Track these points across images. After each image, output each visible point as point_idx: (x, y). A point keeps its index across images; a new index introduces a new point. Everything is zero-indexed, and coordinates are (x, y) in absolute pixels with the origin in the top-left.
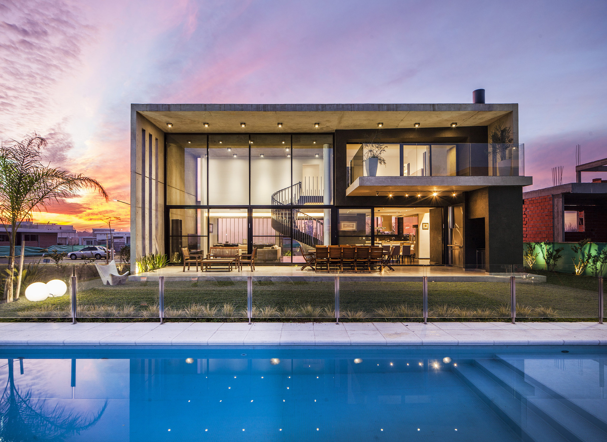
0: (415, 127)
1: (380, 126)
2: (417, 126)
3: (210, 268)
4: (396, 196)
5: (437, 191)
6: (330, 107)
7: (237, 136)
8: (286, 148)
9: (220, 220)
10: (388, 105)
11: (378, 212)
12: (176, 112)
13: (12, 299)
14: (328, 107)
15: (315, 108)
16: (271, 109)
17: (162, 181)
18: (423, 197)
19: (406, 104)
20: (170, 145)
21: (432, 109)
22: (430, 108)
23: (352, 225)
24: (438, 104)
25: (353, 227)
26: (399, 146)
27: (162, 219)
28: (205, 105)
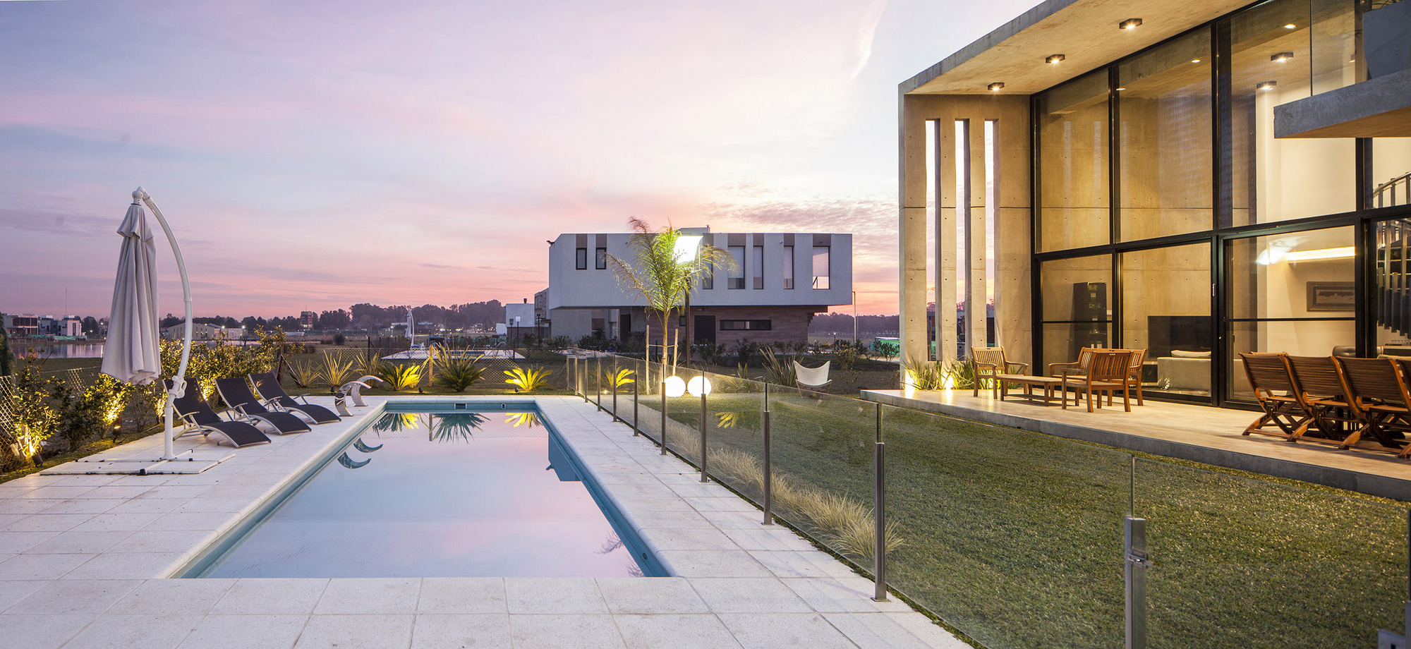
28: (989, 36)
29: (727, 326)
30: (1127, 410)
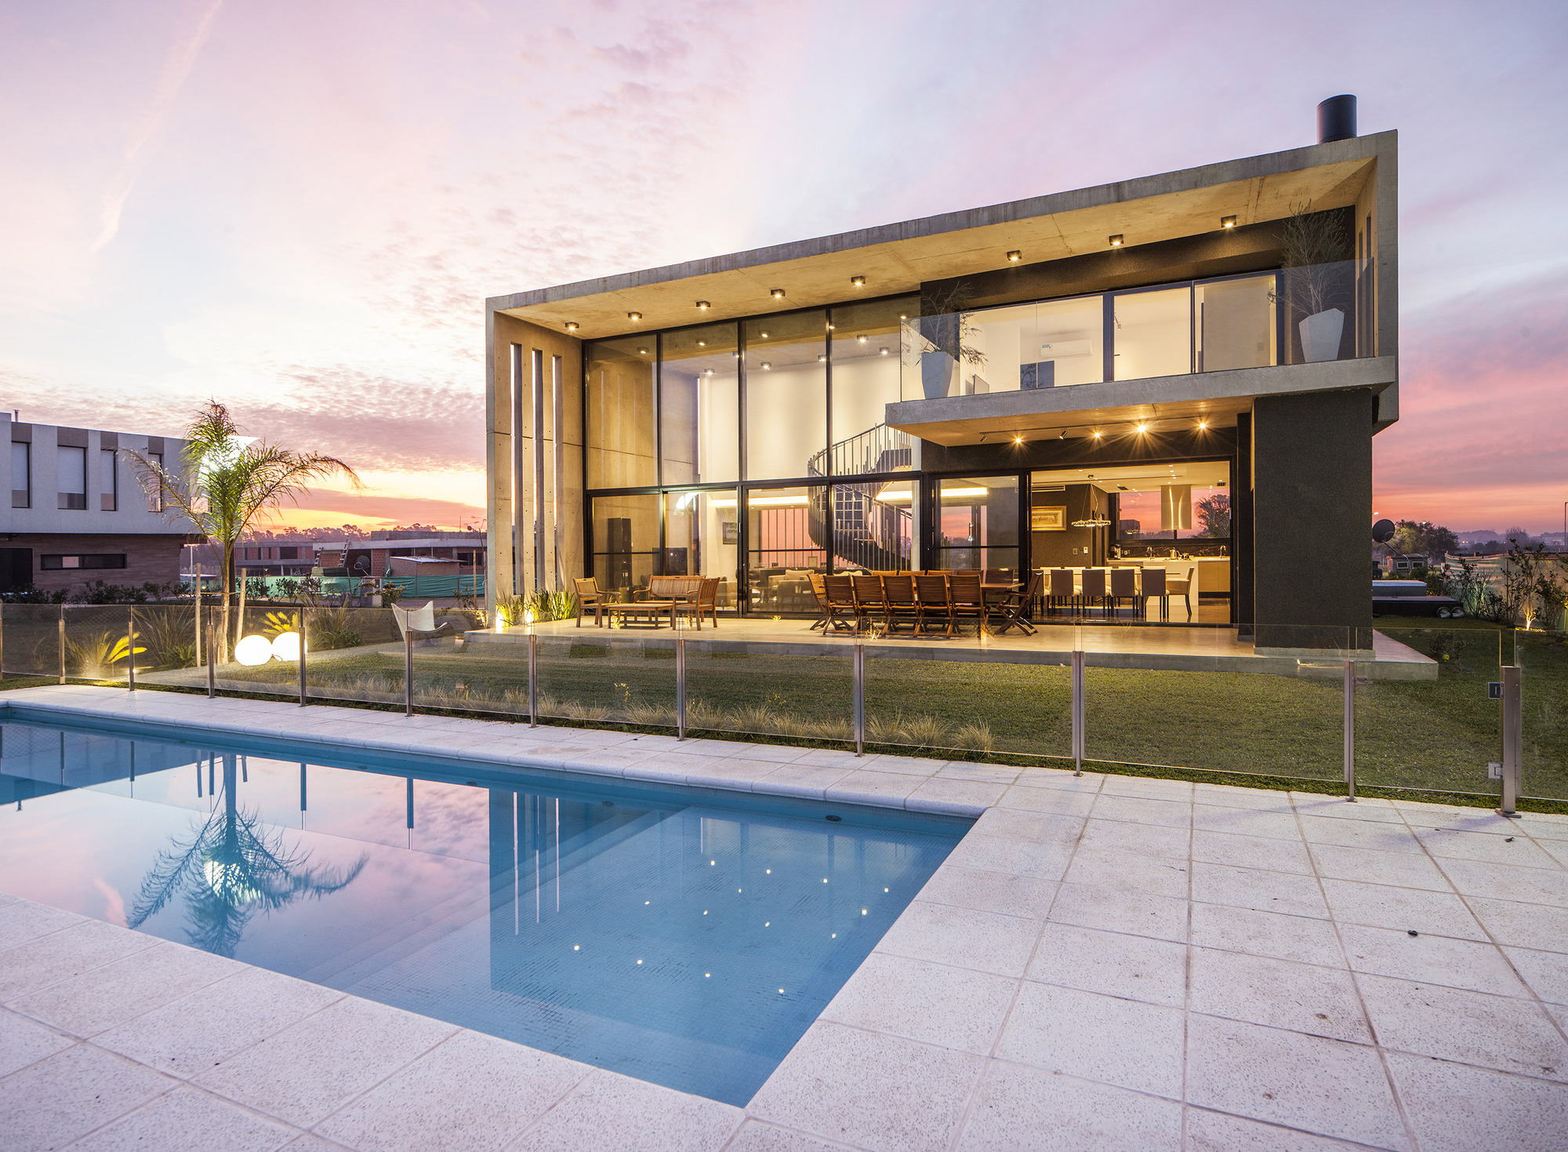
0: (1110, 248)
1: (1014, 259)
2: (1117, 244)
3: (636, 622)
4: (1028, 442)
5: (1147, 420)
6: (852, 240)
7: (720, 326)
8: (858, 337)
9: (764, 513)
10: (991, 209)
11: (1088, 479)
12: (557, 302)
13: (225, 659)
14: (846, 241)
15: (819, 248)
16: (728, 265)
17: (577, 440)
18: (1105, 439)
19: (1039, 198)
20: (599, 365)
21: (1113, 197)
22: (1109, 195)
23: (1053, 517)
24: (1130, 182)
25: (1056, 521)
26: (1102, 301)
27: (577, 520)
28: (605, 280)
29: (49, 563)
30: (715, 626)
